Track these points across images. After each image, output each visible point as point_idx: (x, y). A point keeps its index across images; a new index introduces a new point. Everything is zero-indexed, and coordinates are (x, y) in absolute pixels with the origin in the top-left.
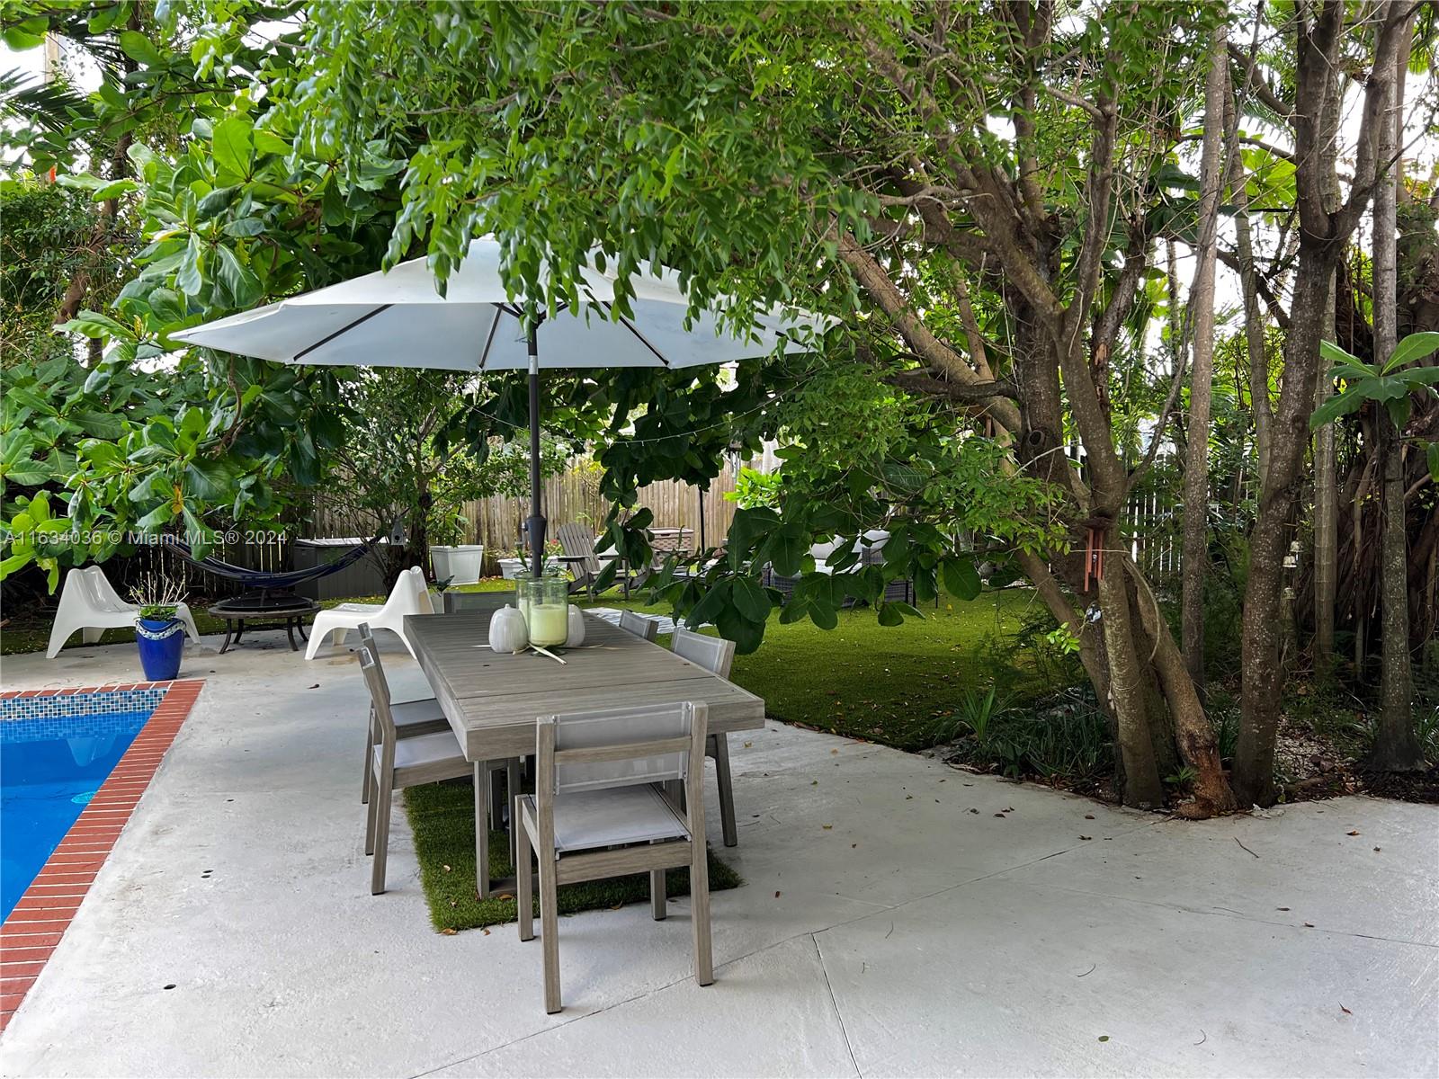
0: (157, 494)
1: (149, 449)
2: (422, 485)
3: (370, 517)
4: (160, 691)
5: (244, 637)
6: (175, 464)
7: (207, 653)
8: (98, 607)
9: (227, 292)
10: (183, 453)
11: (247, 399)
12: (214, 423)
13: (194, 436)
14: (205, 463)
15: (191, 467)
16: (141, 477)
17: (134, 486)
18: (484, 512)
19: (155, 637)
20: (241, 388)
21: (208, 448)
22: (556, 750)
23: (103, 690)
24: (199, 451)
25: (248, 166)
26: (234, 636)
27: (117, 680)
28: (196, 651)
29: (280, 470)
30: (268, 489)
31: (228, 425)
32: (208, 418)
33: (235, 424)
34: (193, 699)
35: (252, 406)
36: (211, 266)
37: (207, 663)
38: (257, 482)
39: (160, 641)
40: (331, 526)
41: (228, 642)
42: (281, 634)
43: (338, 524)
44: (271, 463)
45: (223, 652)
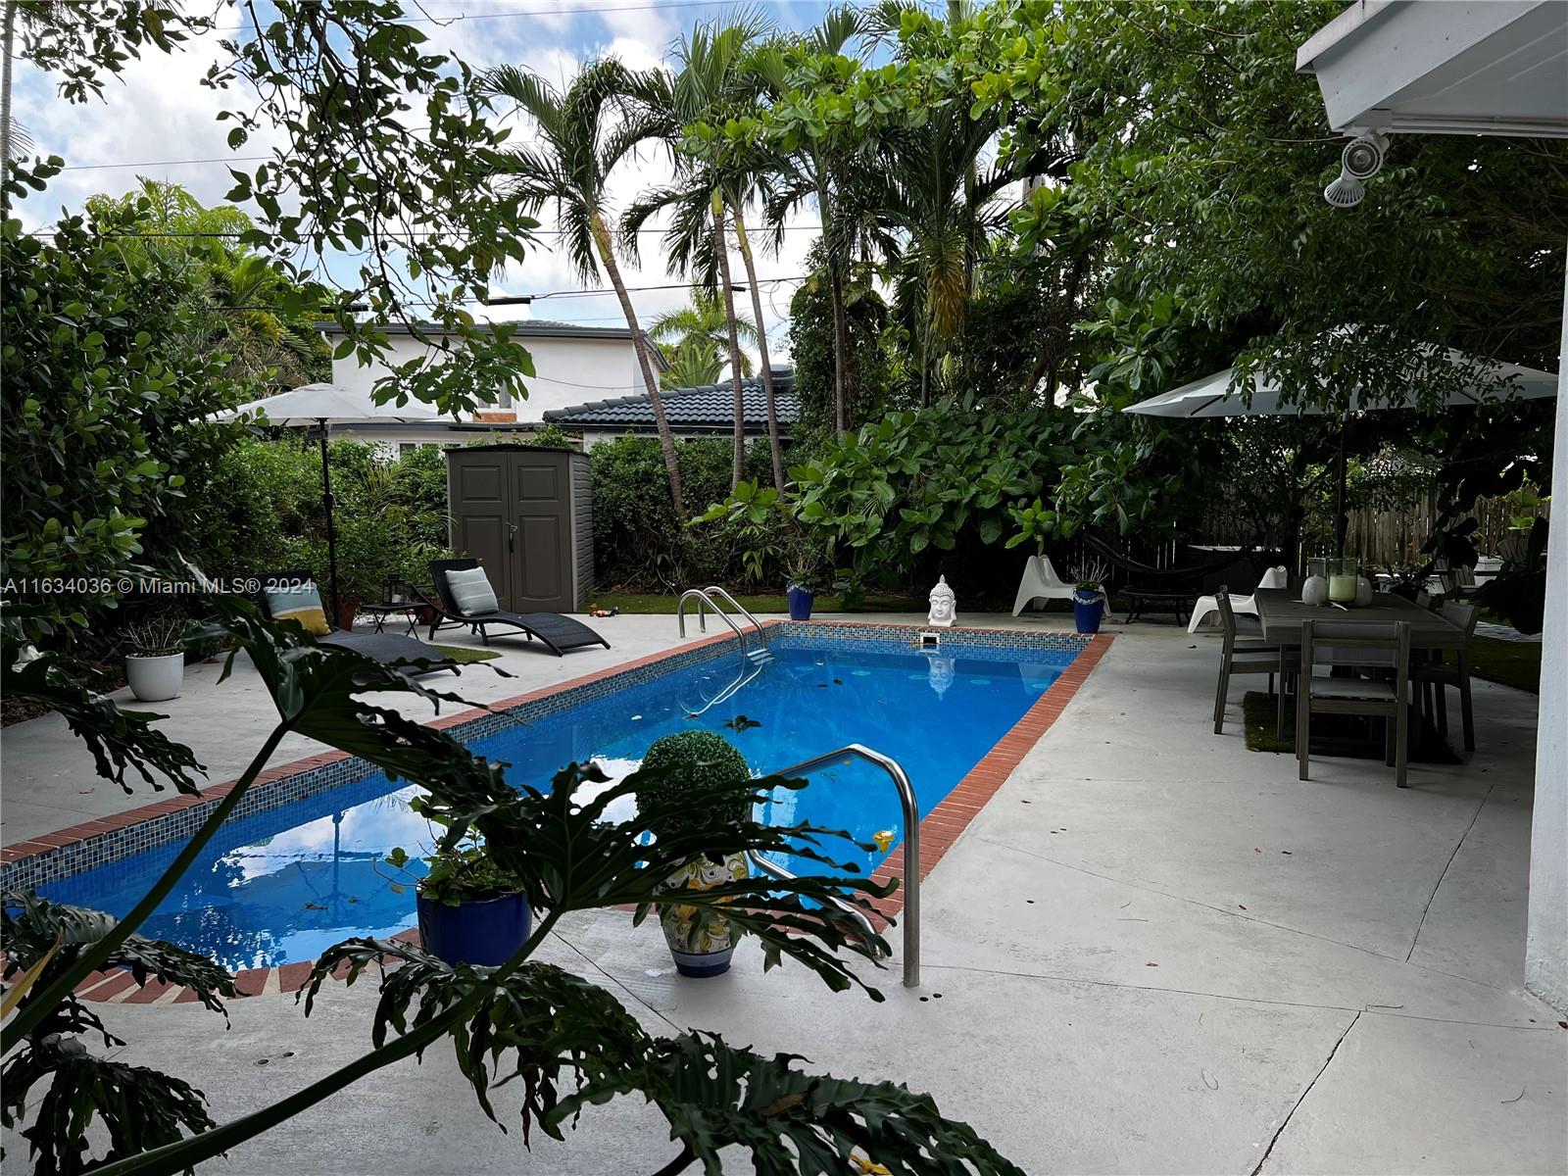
0: (1104, 497)
1: (1100, 471)
2: (1296, 499)
3: (1246, 525)
4: (1087, 639)
5: (1141, 616)
6: (1115, 479)
7: (1115, 622)
8: (1045, 583)
9: (1153, 382)
10: (1120, 473)
11: (1158, 439)
12: (1138, 455)
13: (1126, 463)
14: (1130, 479)
15: (1123, 482)
16: (1095, 488)
17: (1091, 493)
18: (1365, 527)
19: (1085, 602)
20: (1156, 431)
21: (1134, 471)
22: (1313, 637)
23: (1051, 635)
24: (1129, 472)
25: (1170, 314)
26: (1135, 615)
27: (1061, 631)
28: (1107, 620)
29: (1178, 486)
30: (1167, 498)
31: (1147, 455)
32: (1135, 451)
33: (1151, 454)
34: (1109, 645)
35: (1161, 443)
36: (1147, 370)
37: (1117, 628)
38: (1159, 493)
39: (1088, 605)
40: (1218, 536)
41: (1130, 618)
42: (1172, 616)
43: (1224, 533)
44: (1172, 482)
45: (1127, 623)
